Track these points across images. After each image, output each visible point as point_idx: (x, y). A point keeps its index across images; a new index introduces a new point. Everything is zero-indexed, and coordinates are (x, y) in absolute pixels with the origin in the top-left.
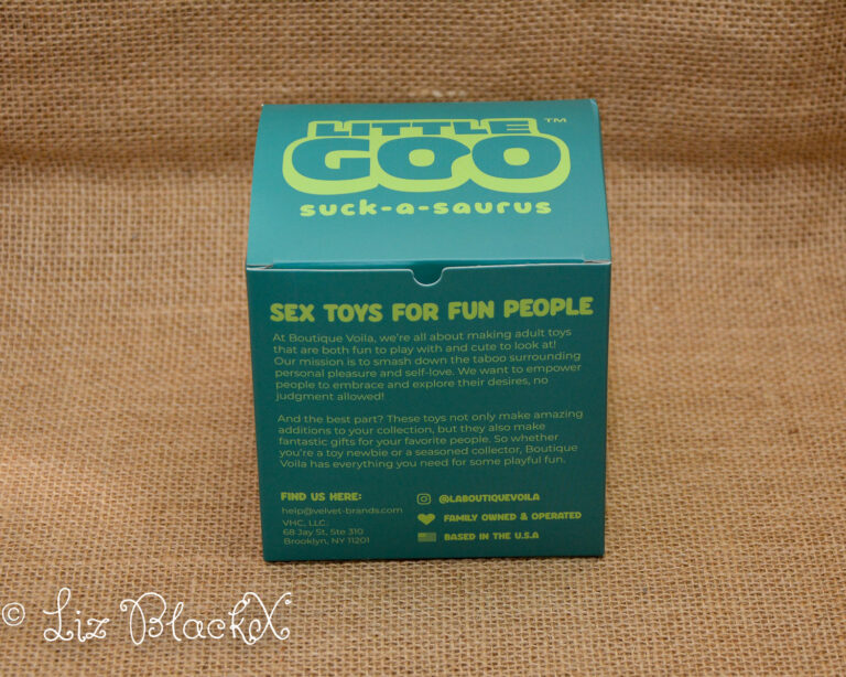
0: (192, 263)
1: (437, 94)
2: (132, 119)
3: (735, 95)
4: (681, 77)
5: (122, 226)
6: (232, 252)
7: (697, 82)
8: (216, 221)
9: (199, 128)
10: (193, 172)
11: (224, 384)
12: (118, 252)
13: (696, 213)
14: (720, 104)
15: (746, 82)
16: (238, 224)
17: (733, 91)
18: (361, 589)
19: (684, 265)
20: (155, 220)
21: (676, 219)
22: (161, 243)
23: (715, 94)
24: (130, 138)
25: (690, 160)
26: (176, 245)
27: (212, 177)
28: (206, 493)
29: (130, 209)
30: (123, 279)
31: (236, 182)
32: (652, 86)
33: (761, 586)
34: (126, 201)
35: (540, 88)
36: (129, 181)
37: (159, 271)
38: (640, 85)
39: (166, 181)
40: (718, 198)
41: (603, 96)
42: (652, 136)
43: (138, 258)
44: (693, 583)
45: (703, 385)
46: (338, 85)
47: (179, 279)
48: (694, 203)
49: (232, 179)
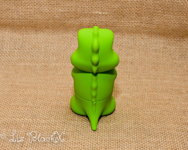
0: (35, 53)
1: (100, 13)
2: (23, 16)
3: (176, 17)
4: (162, 12)
5: (19, 43)
7: (166, 13)
8: (42, 43)
9: (39, 19)
10: (37, 31)
12: (17, 50)
13: (164, 49)
14: (172, 20)
16: (48, 45)
17: (175, 16)
19: (161, 61)
20: (27, 42)
21: (159, 50)
22: (28, 48)
23: (171, 17)
24: (22, 21)
25: (163, 35)
26: (32, 49)
27: (42, 33)
29: (21, 39)
30: (17, 57)
31: (48, 34)
32: (155, 14)
34: (20, 37)
35: (126, 13)
36: (21, 32)
37: (27, 55)
38: (152, 14)
39: (31, 33)
40: (170, 45)
41: (142, 17)
42: (154, 28)
43: (22, 51)
45: (166, 87)
47: (31, 57)
48: (164, 46)
49: (47, 33)
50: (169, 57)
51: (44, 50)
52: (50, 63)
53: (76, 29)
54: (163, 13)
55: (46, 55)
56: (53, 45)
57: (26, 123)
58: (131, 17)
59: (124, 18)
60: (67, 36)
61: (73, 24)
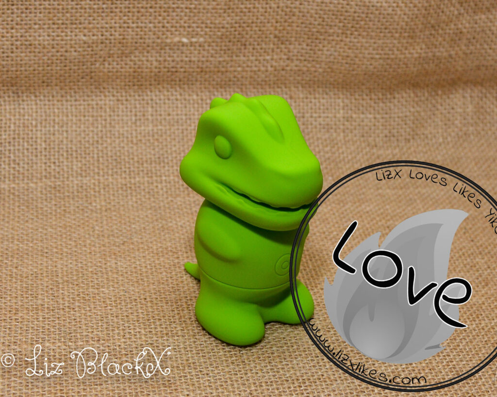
50: (360, 142)
51: (44, 146)
52: (65, 180)
53: (123, 84)
54: (343, 33)
55: (52, 157)
56: (65, 129)
57: (51, 357)
58: (264, 46)
59: (245, 49)
60: (99, 102)
61: (115, 70)
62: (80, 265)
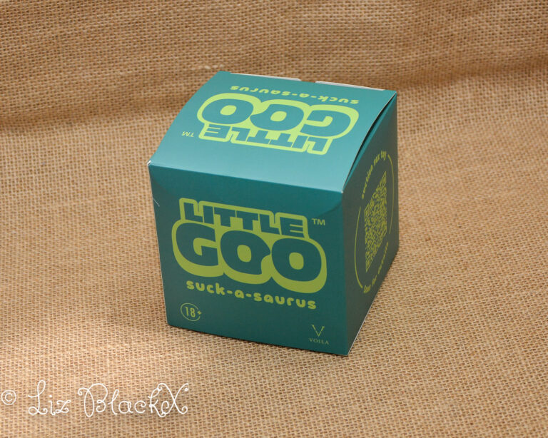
6: (99, 167)
11: (106, 244)
15: (380, 45)
18: (202, 355)
28: (106, 308)
33: (424, 331)
44: (386, 333)
46: (151, 68)
62: (131, 275)
